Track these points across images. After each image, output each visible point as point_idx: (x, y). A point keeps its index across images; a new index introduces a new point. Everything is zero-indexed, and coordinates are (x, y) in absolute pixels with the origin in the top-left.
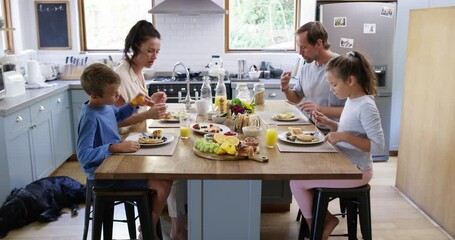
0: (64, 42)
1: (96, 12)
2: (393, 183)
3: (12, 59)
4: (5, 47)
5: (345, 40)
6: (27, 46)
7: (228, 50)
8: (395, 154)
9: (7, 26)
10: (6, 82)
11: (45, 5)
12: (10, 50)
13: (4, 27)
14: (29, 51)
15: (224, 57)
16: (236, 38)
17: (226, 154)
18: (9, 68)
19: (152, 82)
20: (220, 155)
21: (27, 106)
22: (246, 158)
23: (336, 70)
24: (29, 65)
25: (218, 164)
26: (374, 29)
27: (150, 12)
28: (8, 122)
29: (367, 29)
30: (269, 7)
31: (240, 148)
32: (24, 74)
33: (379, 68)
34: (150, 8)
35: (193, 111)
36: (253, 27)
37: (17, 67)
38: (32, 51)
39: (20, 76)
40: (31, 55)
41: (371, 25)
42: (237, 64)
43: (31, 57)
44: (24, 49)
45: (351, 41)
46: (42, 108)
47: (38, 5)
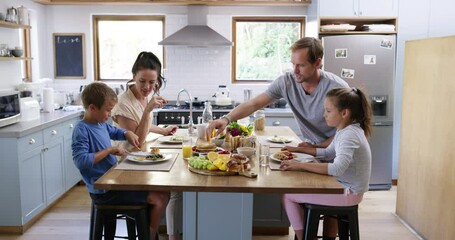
0: (79, 72)
1: (112, 46)
2: (394, 211)
3: (29, 87)
4: (23, 76)
5: (346, 70)
6: (44, 75)
7: (235, 81)
8: (395, 182)
9: (26, 56)
10: (22, 107)
11: (63, 37)
12: (28, 78)
13: (23, 56)
14: (45, 79)
15: (231, 87)
16: (245, 71)
17: (218, 170)
18: (26, 94)
19: (161, 110)
20: (213, 170)
21: (40, 129)
22: (237, 174)
23: (335, 99)
24: (45, 92)
25: (209, 179)
26: (374, 60)
27: (160, 44)
28: (21, 144)
29: (367, 60)
30: (278, 40)
31: (230, 165)
32: (40, 102)
33: (379, 98)
34: (161, 39)
35: (195, 135)
36: (262, 60)
37: (33, 94)
38: (48, 79)
39: (36, 102)
40: (47, 83)
41: (370, 57)
42: (242, 93)
43: (47, 84)
44: (42, 77)
45: (352, 72)
46: (55, 132)
47: (56, 37)
